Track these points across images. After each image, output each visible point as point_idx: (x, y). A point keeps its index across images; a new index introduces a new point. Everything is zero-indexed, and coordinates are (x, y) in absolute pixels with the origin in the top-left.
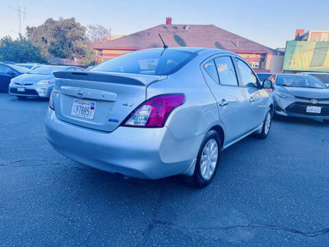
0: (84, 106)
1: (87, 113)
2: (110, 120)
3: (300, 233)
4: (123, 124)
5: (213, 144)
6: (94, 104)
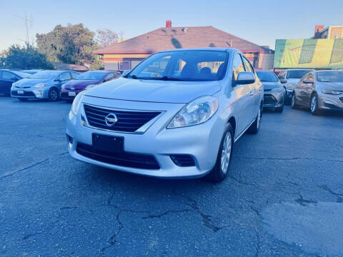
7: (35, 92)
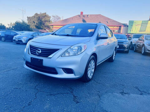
7: (23, 40)
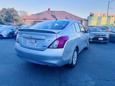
0: (32, 41)
1: (34, 44)
2: (43, 46)
3: (109, 81)
4: (48, 48)
5: (76, 53)
6: (36, 41)
